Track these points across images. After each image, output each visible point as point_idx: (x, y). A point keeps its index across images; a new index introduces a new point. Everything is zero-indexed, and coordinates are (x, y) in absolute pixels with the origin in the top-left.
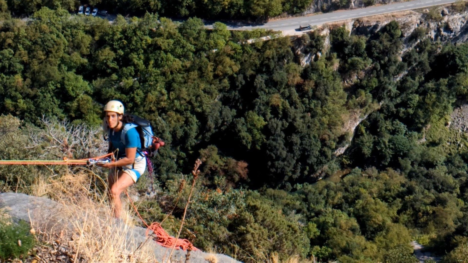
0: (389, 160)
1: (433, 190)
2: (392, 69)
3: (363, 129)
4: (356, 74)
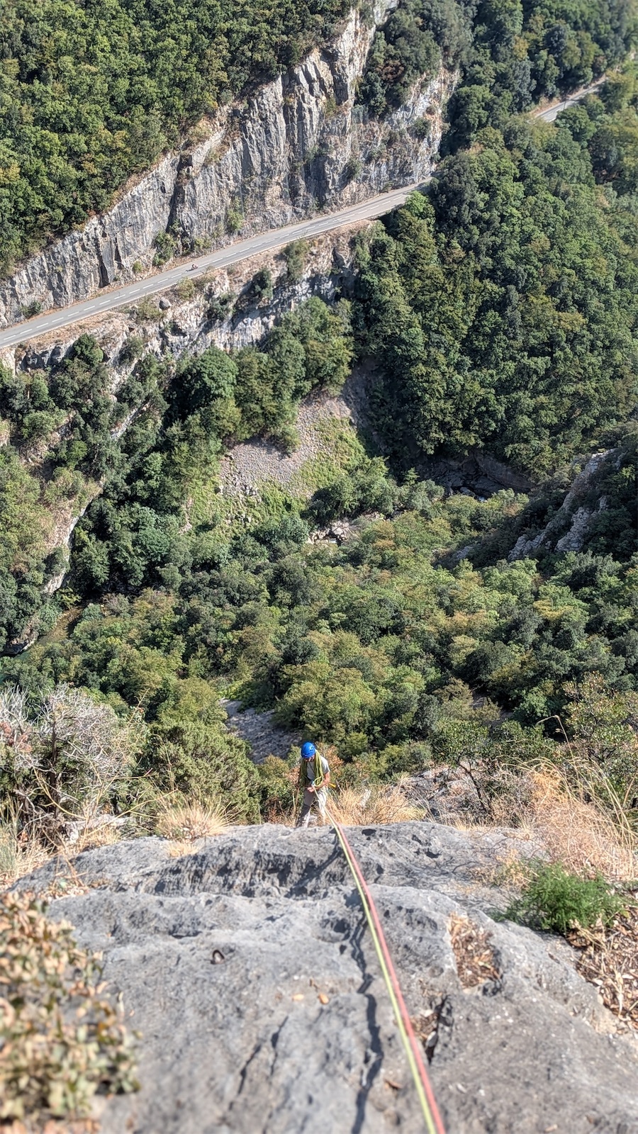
0: (141, 576)
1: (228, 606)
2: (105, 418)
3: (84, 536)
4: (43, 442)
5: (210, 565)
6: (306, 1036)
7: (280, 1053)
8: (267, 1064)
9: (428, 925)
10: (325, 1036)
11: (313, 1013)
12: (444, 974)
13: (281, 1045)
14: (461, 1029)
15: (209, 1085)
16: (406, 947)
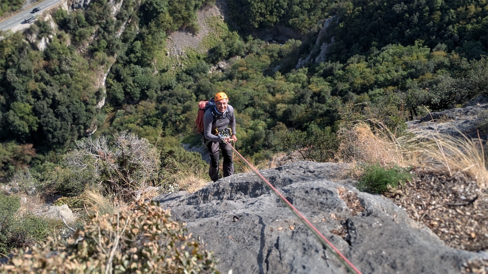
0: (139, 96)
2: (112, 28)
3: (111, 81)
4: (87, 42)
5: (168, 88)
6: (292, 242)
7: (281, 251)
8: (277, 256)
9: (328, 193)
10: (300, 241)
11: (289, 233)
12: (343, 211)
13: (281, 247)
14: (360, 231)
15: (252, 269)
16: (321, 203)
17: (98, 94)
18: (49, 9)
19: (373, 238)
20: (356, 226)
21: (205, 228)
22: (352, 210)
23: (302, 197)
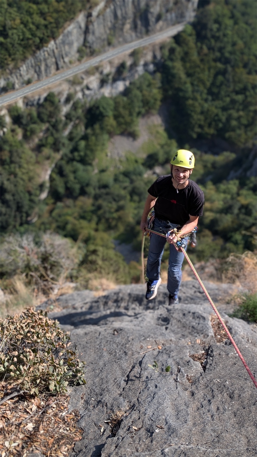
0: (78, 191)
1: (113, 203)
2: (60, 126)
3: (54, 176)
4: (36, 136)
5: (105, 186)
7: (142, 369)
8: (138, 373)
9: (201, 318)
10: (161, 361)
11: (156, 353)
12: (209, 337)
13: (143, 365)
14: (217, 358)
15: (114, 381)
16: (193, 327)
17: (41, 187)
18: (5, 104)
19: (226, 367)
20: (215, 353)
21: (88, 337)
22: (219, 337)
23: (178, 318)
